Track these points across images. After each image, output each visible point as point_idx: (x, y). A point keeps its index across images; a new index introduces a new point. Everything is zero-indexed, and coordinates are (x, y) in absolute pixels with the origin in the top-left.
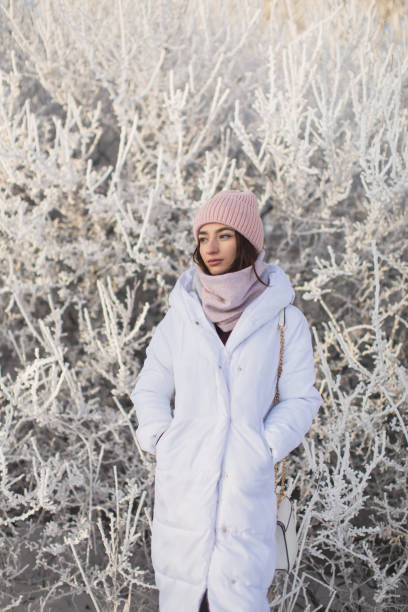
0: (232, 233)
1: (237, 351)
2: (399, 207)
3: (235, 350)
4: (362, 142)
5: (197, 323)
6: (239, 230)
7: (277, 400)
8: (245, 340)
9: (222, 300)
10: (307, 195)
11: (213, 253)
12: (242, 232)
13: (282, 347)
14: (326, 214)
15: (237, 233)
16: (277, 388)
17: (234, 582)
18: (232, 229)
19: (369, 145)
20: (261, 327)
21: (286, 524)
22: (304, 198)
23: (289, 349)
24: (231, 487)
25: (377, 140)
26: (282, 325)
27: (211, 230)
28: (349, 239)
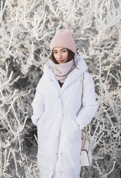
0: (66, 50)
1: (66, 90)
2: (110, 29)
3: (65, 90)
4: (96, 6)
5: (52, 80)
6: (68, 48)
7: (82, 106)
8: (69, 86)
9: (61, 73)
10: (75, 25)
11: (60, 58)
12: (69, 49)
13: (83, 87)
14: (82, 32)
15: (68, 49)
16: (82, 102)
17: (62, 173)
18: (66, 49)
19: (99, 7)
20: (74, 81)
21: (88, 150)
22: (74, 26)
23: (85, 88)
24: (64, 139)
25: (102, 5)
26: (82, 79)
27: (59, 49)
28: (91, 42)
